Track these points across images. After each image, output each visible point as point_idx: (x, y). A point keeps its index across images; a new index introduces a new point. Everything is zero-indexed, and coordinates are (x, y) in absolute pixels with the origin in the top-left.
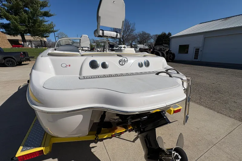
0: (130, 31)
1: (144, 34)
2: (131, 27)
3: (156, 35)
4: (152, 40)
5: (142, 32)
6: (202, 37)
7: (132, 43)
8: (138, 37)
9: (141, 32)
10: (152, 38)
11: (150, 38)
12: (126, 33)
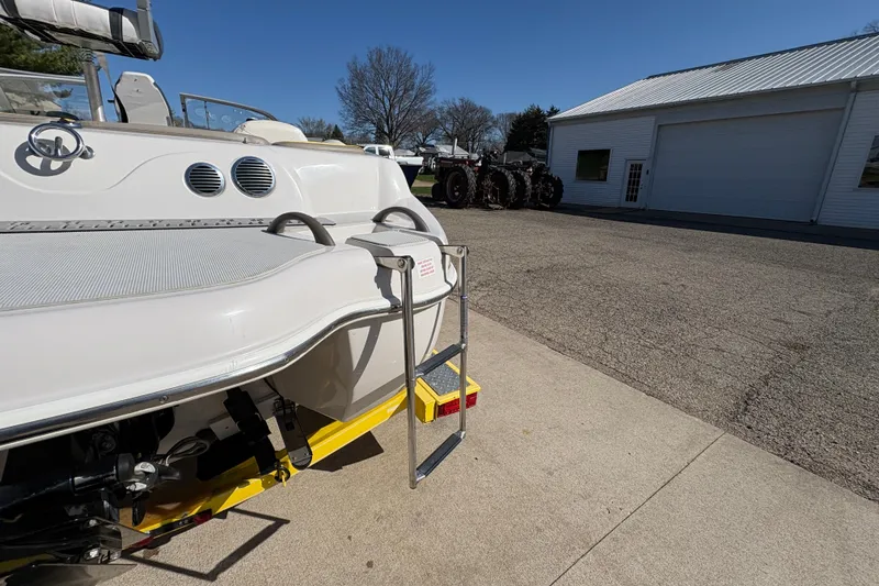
0: (413, 93)
1: (468, 108)
2: (417, 81)
3: (511, 116)
4: (498, 132)
5: (462, 100)
6: (648, 123)
7: (424, 140)
8: (446, 120)
9: (458, 103)
10: (495, 123)
11: (490, 124)
12: (400, 101)
